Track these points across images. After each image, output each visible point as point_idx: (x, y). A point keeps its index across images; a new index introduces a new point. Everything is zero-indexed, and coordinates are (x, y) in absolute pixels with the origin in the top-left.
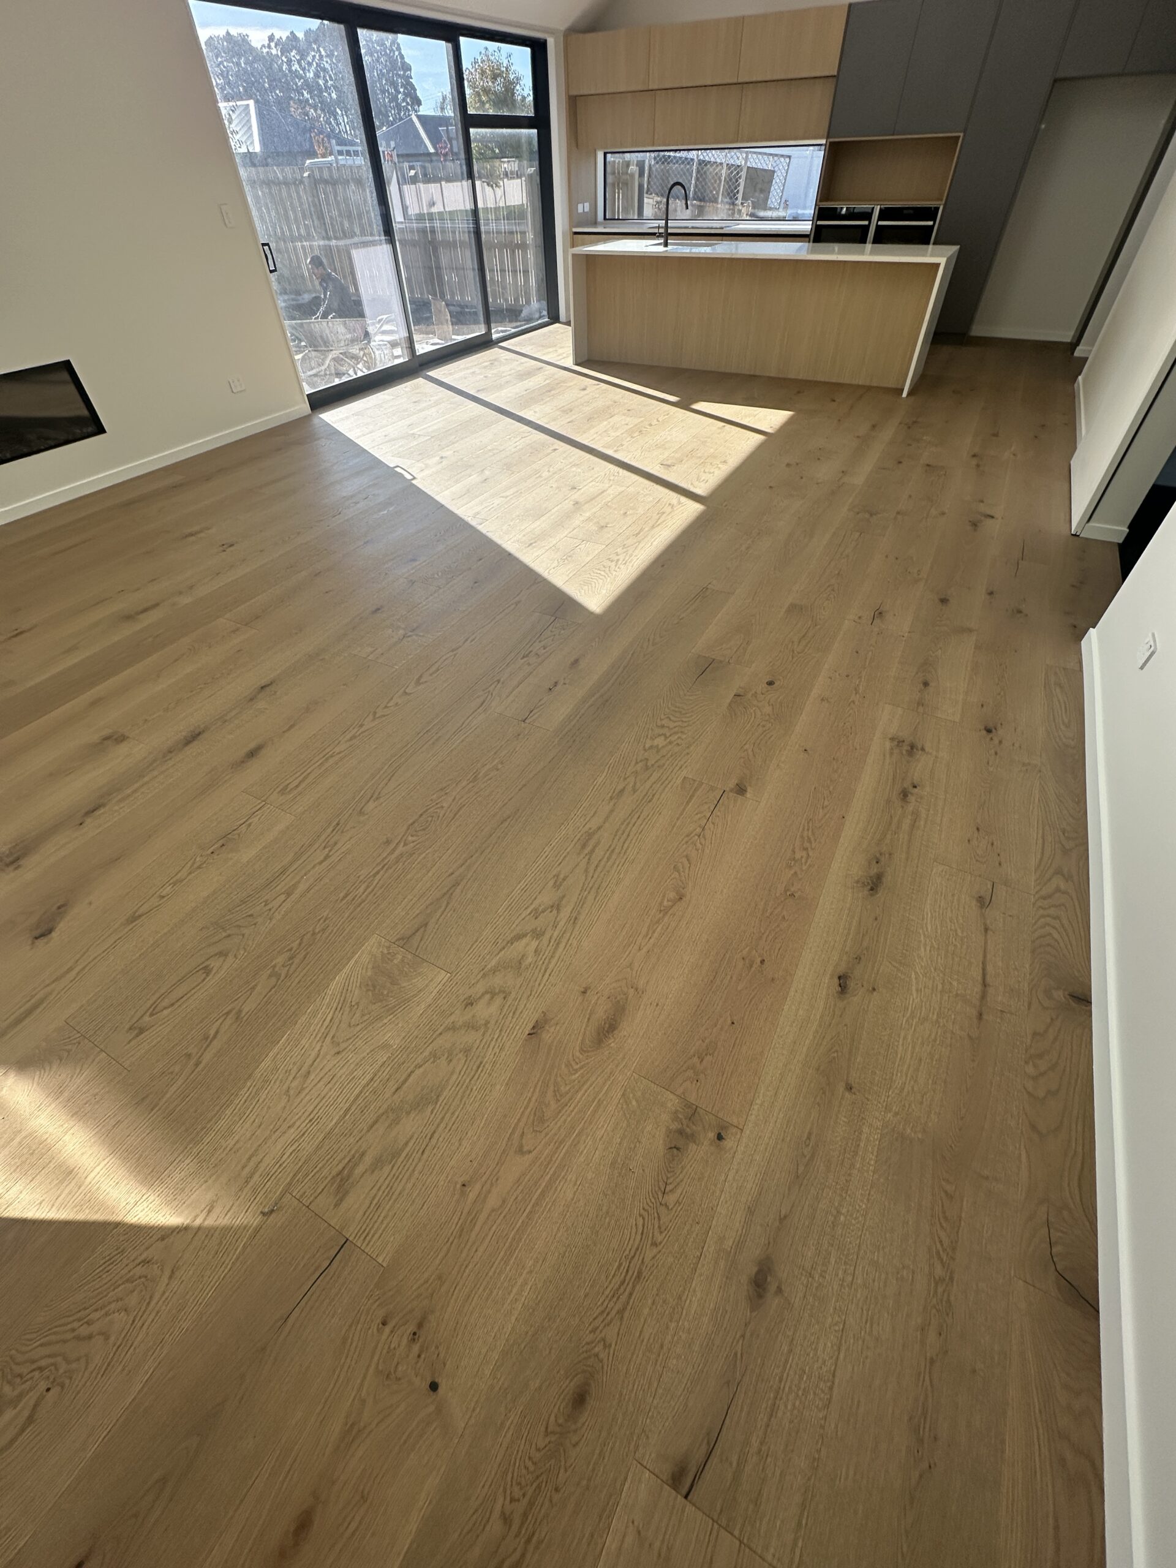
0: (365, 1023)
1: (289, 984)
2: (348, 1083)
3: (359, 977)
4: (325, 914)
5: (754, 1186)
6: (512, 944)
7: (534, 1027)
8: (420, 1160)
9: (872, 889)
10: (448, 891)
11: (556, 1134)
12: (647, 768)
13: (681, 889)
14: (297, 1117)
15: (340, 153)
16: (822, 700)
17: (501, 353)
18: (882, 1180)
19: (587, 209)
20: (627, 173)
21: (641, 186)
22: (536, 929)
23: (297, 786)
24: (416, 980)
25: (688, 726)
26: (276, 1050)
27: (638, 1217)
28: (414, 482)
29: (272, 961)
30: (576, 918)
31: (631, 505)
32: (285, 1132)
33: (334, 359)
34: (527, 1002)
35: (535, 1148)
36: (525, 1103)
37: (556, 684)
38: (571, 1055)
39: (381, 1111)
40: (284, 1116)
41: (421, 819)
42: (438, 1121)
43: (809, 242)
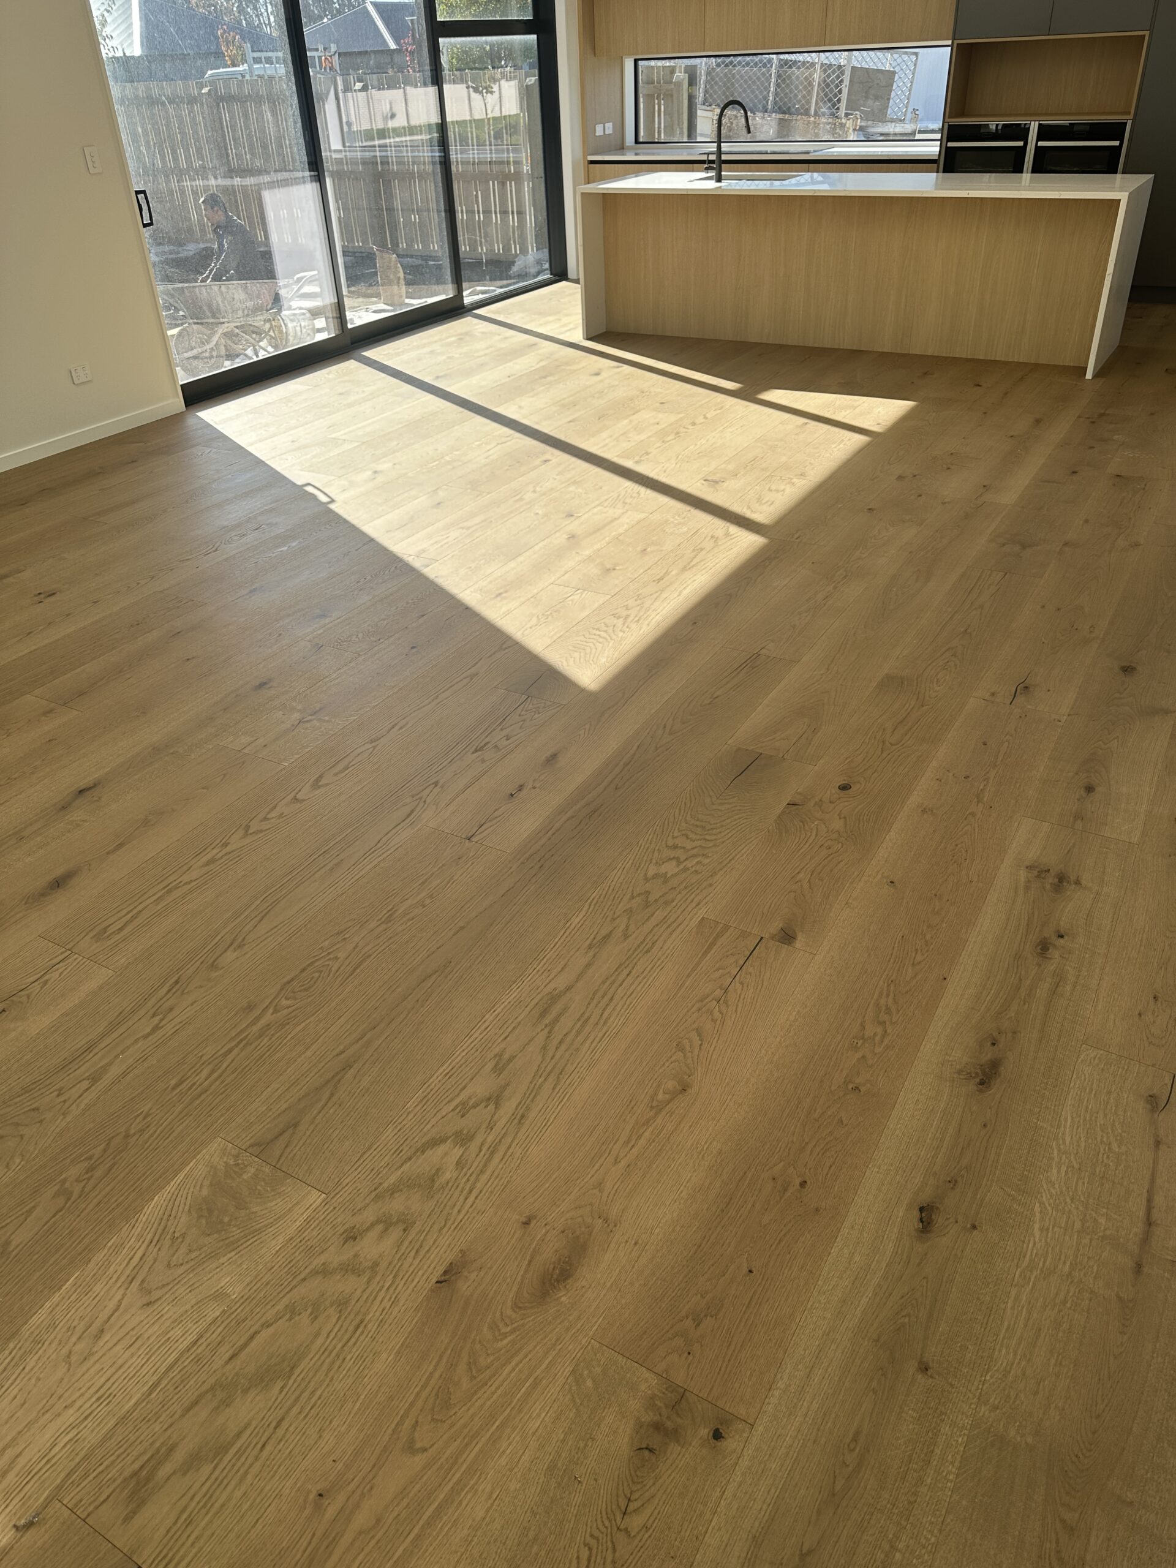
0: (193, 1263)
1: (84, 1206)
2: (159, 1348)
3: (189, 1198)
4: (146, 1109)
5: (765, 1507)
6: (423, 1152)
7: (445, 1273)
8: (257, 1458)
9: (982, 1083)
10: (333, 1077)
11: (465, 1426)
12: (647, 905)
13: (686, 1077)
14: (78, 1394)
15: (257, 60)
16: (924, 811)
17: (476, 325)
18: (964, 1503)
19: (609, 131)
20: (671, 82)
21: (691, 98)
22: (461, 1131)
23: (121, 929)
24: (274, 1203)
25: (715, 846)
26: (56, 1297)
27: (582, 1546)
28: (332, 506)
29: (61, 1174)
30: (523, 1116)
31: (654, 538)
32: (59, 1415)
33: (225, 334)
34: (438, 1237)
35: (433, 1445)
36: (424, 1379)
37: (521, 788)
38: (498, 1314)
39: (205, 1387)
40: (60, 1391)
41: (304, 975)
42: (289, 1403)
43: (937, 172)
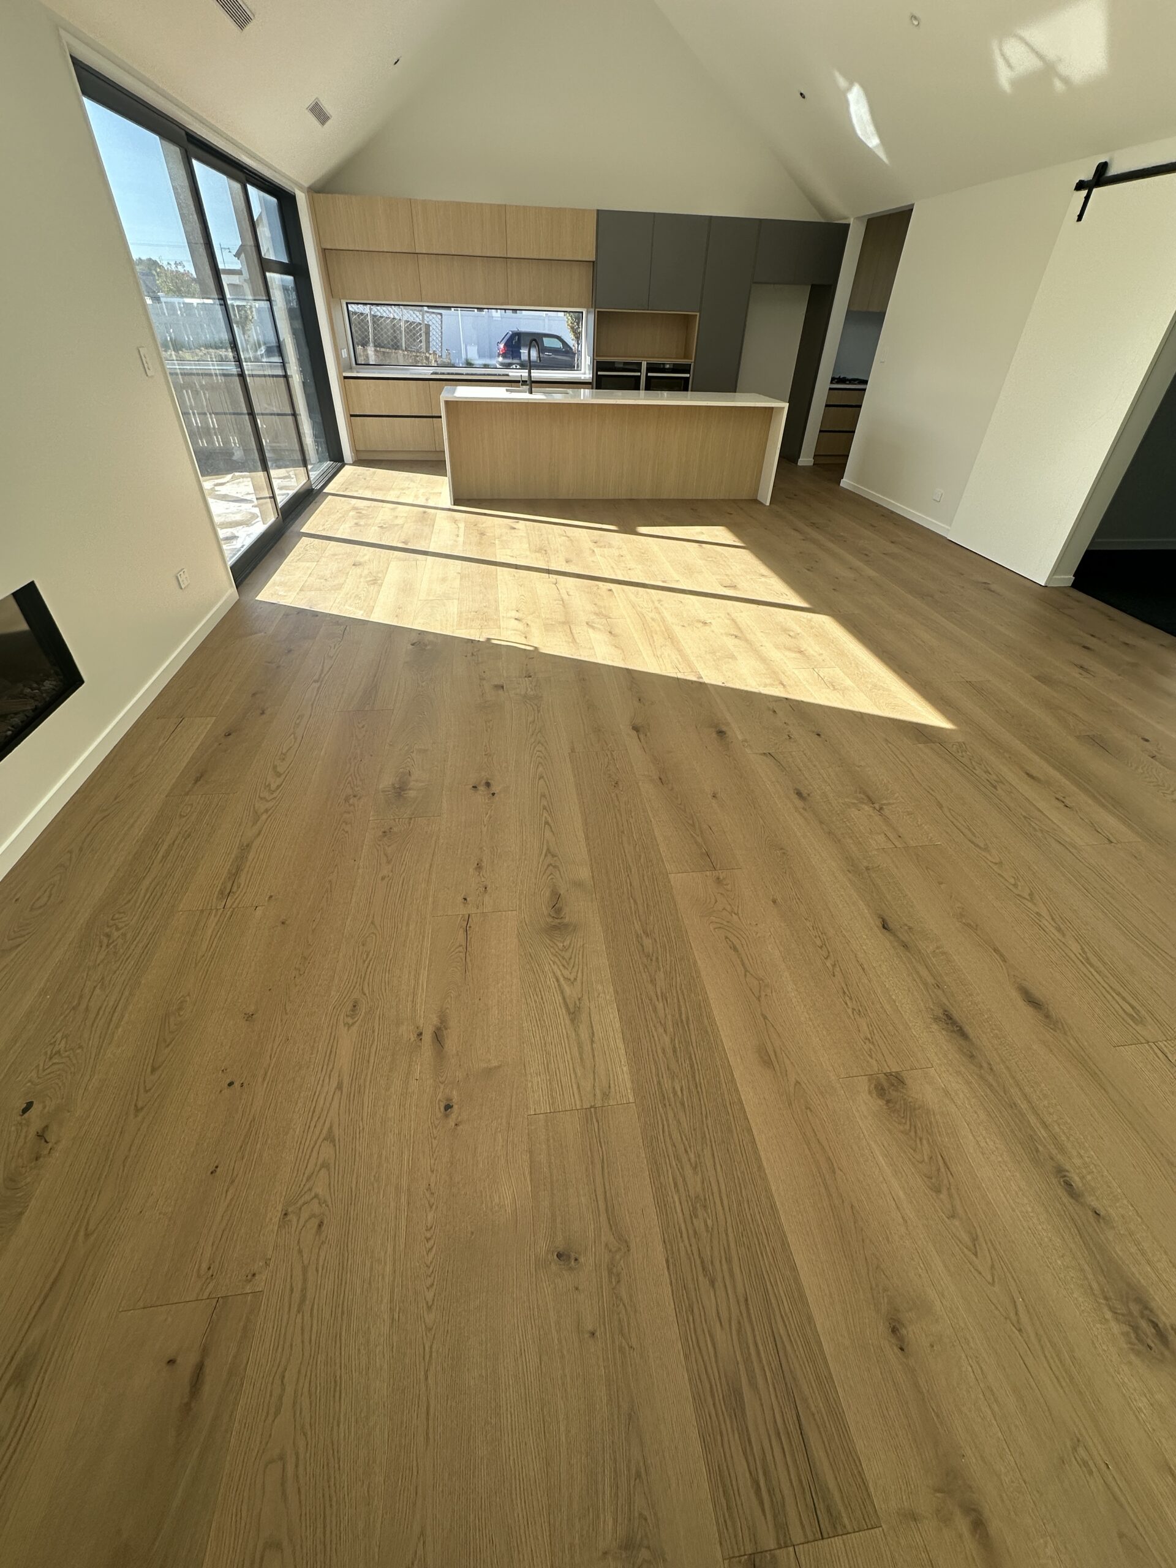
19: (346, 354)
43: (592, 389)
